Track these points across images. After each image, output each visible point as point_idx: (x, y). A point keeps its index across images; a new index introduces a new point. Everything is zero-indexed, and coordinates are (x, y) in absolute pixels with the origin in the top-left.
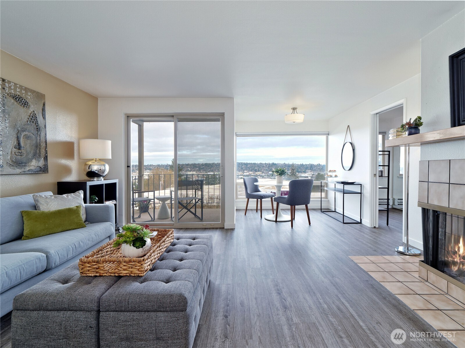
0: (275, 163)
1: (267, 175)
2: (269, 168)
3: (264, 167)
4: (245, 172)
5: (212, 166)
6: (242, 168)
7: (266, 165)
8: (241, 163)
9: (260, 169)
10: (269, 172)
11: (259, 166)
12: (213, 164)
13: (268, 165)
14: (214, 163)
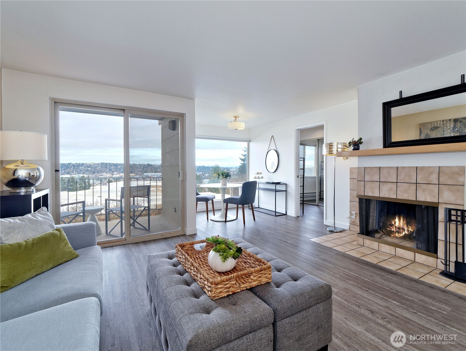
0: (150, 164)
1: (142, 176)
2: (144, 170)
3: (137, 168)
4: (115, 174)
5: (67, 168)
6: (110, 170)
7: (140, 166)
8: (110, 164)
9: (133, 170)
10: (144, 174)
11: (131, 167)
12: (69, 164)
13: (142, 166)
14: (71, 163)
